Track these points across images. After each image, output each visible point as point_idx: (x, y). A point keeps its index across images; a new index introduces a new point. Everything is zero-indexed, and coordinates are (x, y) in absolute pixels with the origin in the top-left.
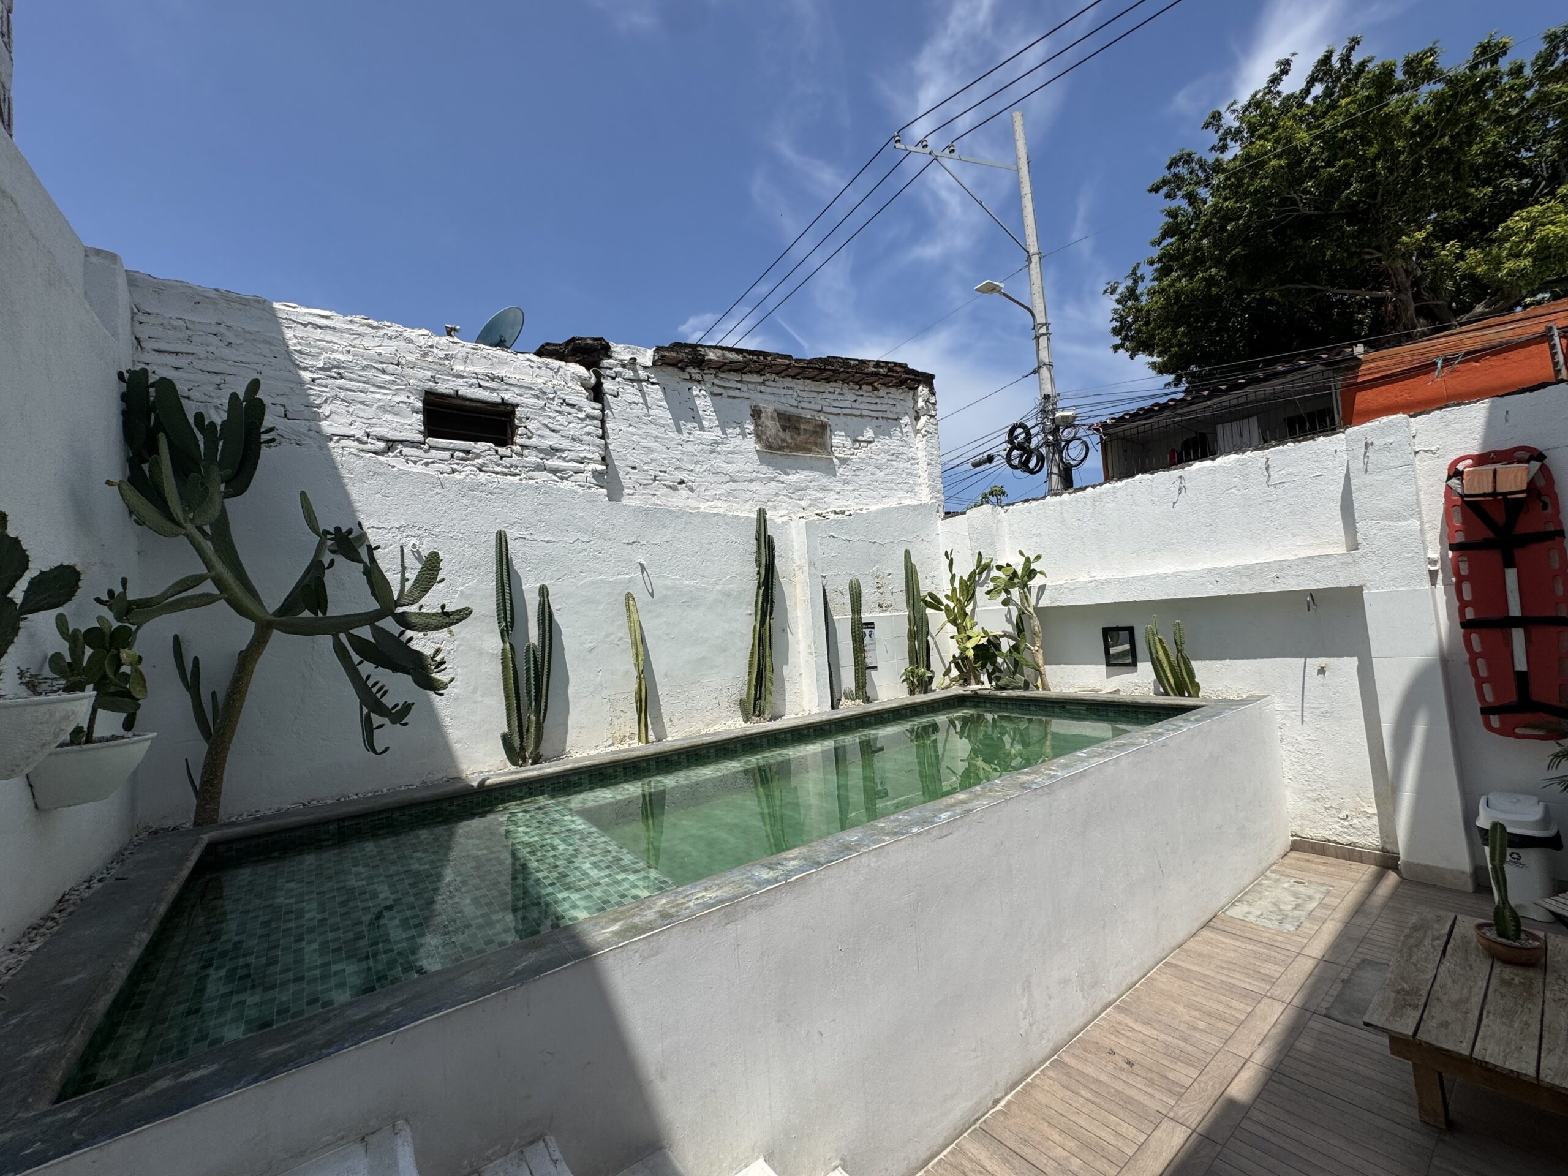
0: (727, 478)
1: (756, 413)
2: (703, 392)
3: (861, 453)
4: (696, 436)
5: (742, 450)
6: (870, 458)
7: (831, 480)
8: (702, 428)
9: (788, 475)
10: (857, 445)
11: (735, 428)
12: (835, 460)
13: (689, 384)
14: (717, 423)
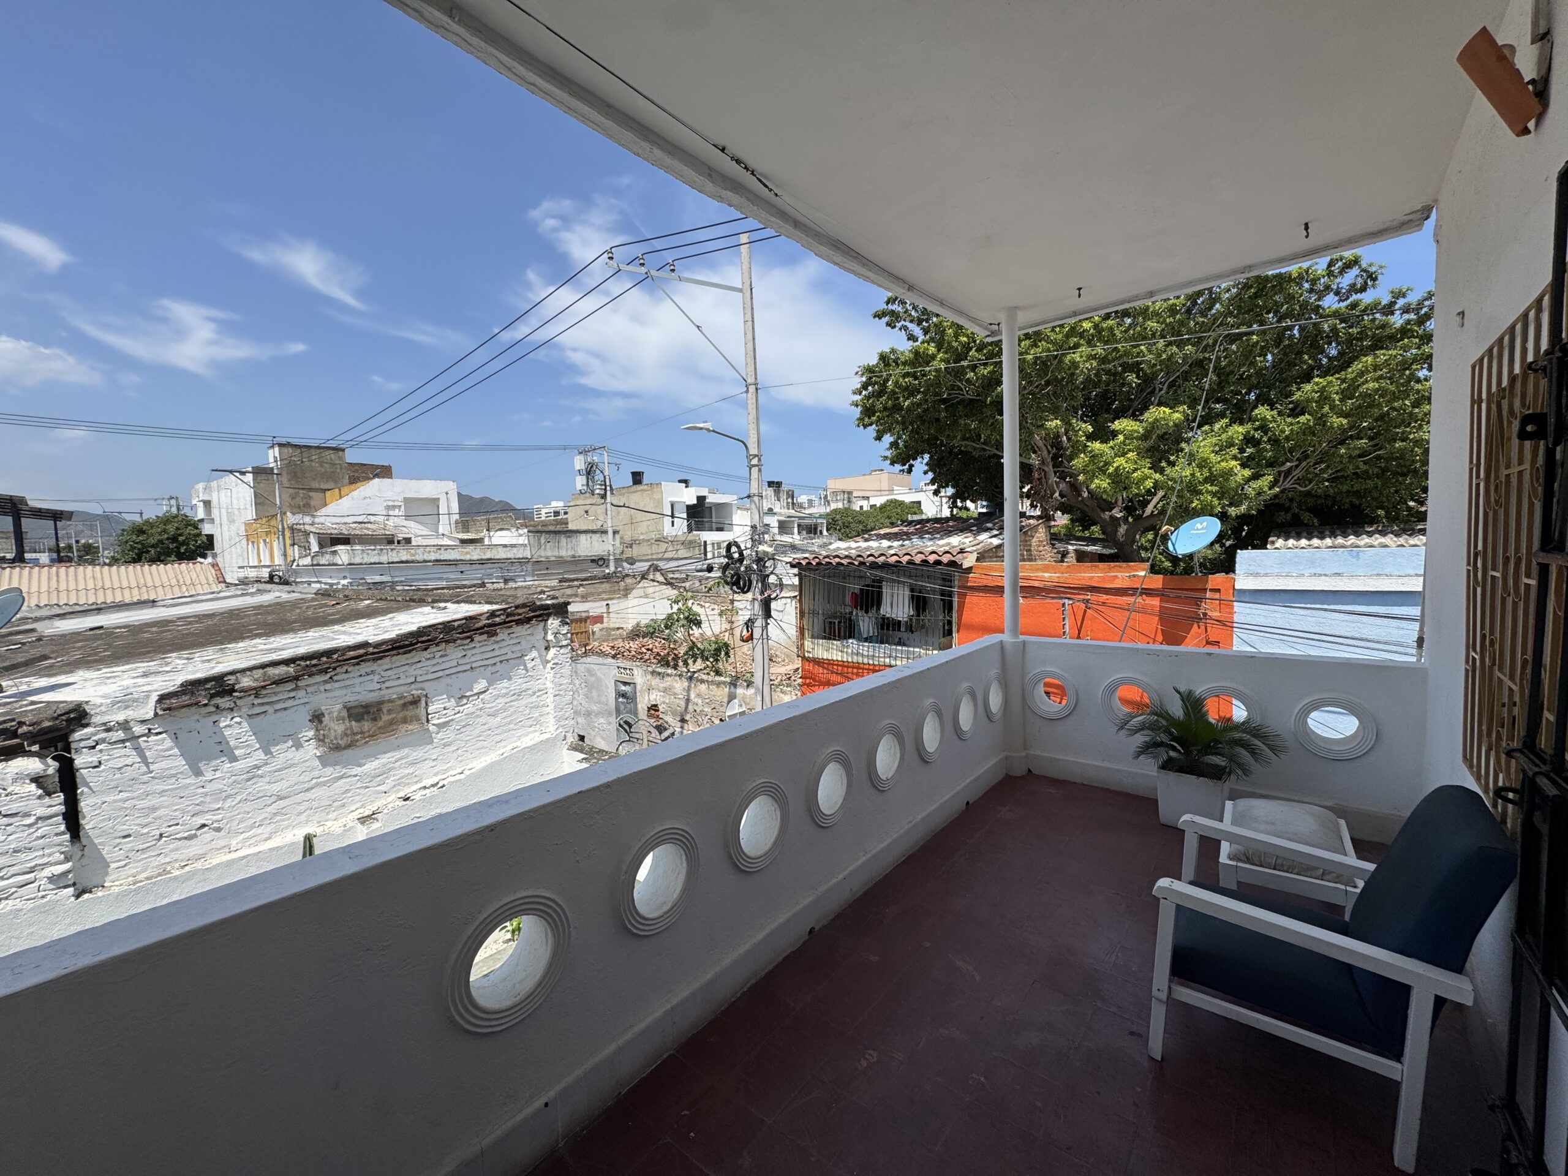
0: (274, 798)
1: (317, 718)
2: (237, 719)
3: (469, 708)
4: (225, 770)
5: (296, 762)
6: (481, 709)
7: (425, 751)
8: (234, 759)
9: (364, 765)
10: (465, 701)
11: (285, 742)
12: (432, 728)
13: (215, 718)
14: (258, 746)
